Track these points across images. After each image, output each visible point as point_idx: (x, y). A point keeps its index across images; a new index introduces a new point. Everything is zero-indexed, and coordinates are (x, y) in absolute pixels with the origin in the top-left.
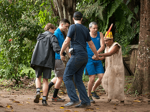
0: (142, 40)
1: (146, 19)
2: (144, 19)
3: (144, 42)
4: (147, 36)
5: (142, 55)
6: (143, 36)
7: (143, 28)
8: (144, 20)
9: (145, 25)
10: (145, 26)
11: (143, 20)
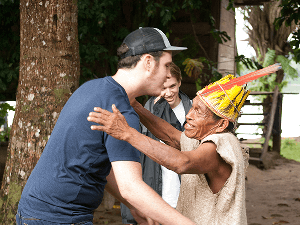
0: (44, 89)
1: (55, 17)
2: (49, 18)
3: (50, 94)
4: (63, 75)
5: (47, 140)
6: (45, 77)
7: (45, 47)
8: (49, 22)
9: (52, 38)
10: (54, 41)
11: (44, 21)
